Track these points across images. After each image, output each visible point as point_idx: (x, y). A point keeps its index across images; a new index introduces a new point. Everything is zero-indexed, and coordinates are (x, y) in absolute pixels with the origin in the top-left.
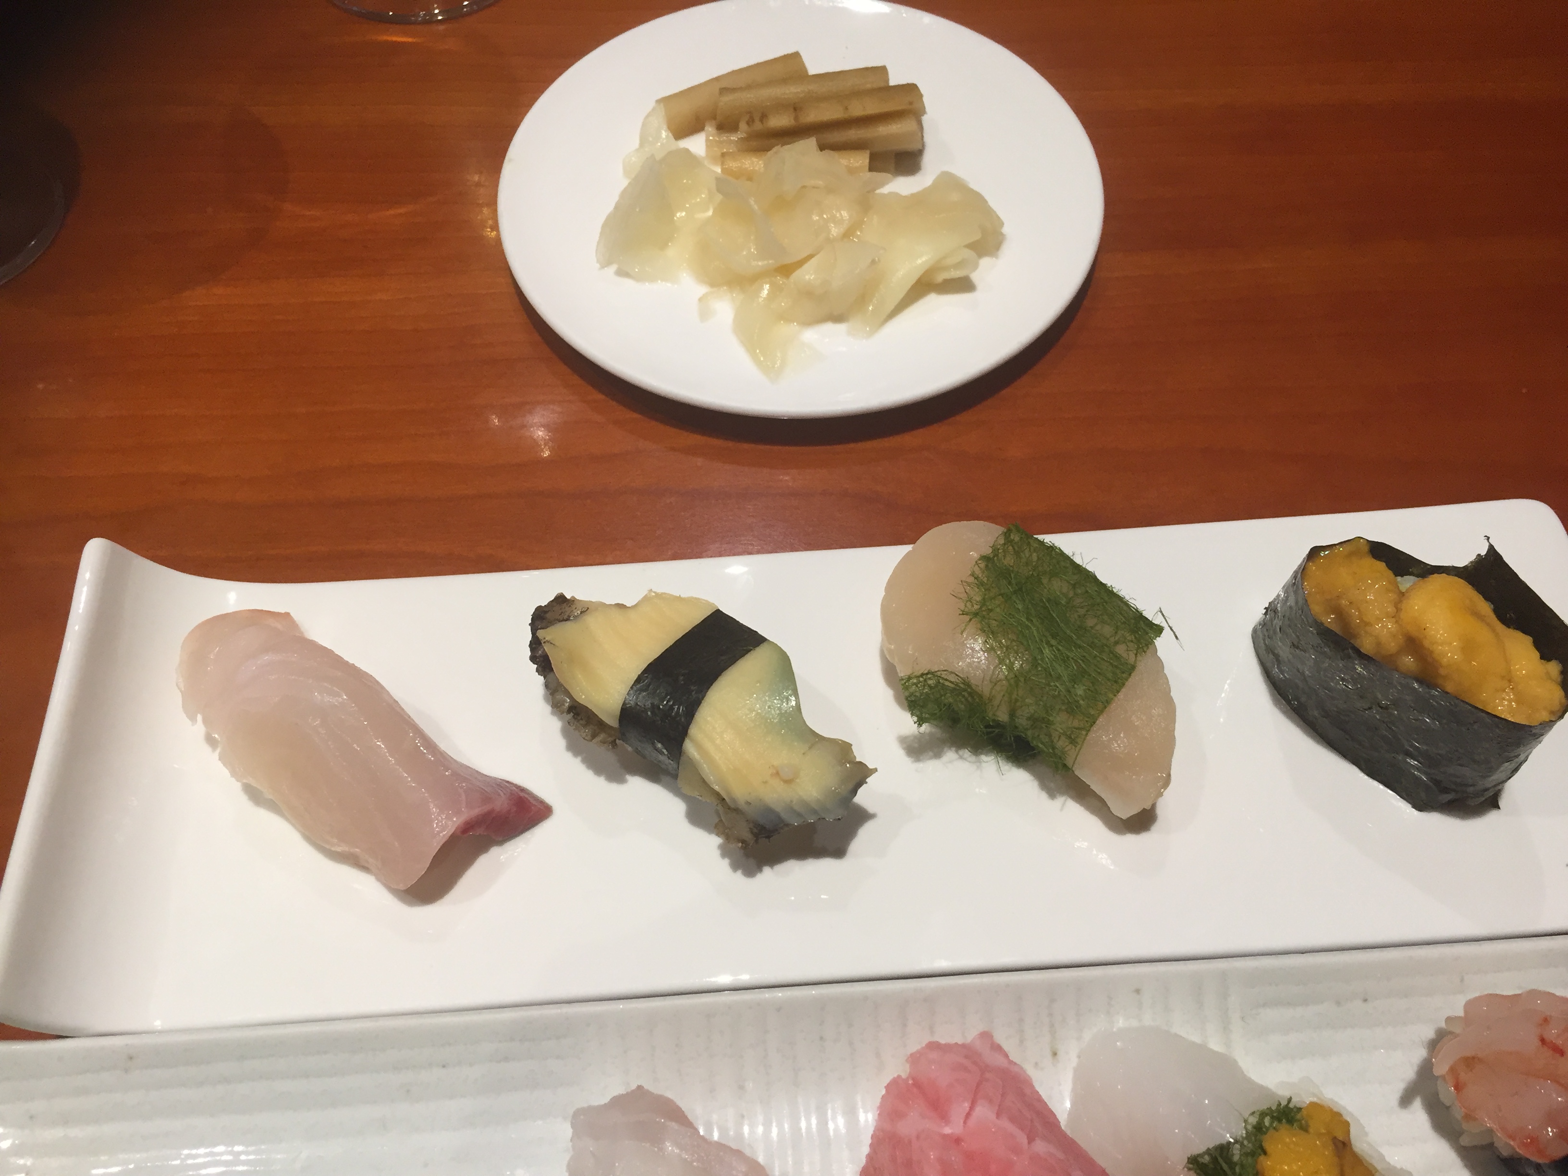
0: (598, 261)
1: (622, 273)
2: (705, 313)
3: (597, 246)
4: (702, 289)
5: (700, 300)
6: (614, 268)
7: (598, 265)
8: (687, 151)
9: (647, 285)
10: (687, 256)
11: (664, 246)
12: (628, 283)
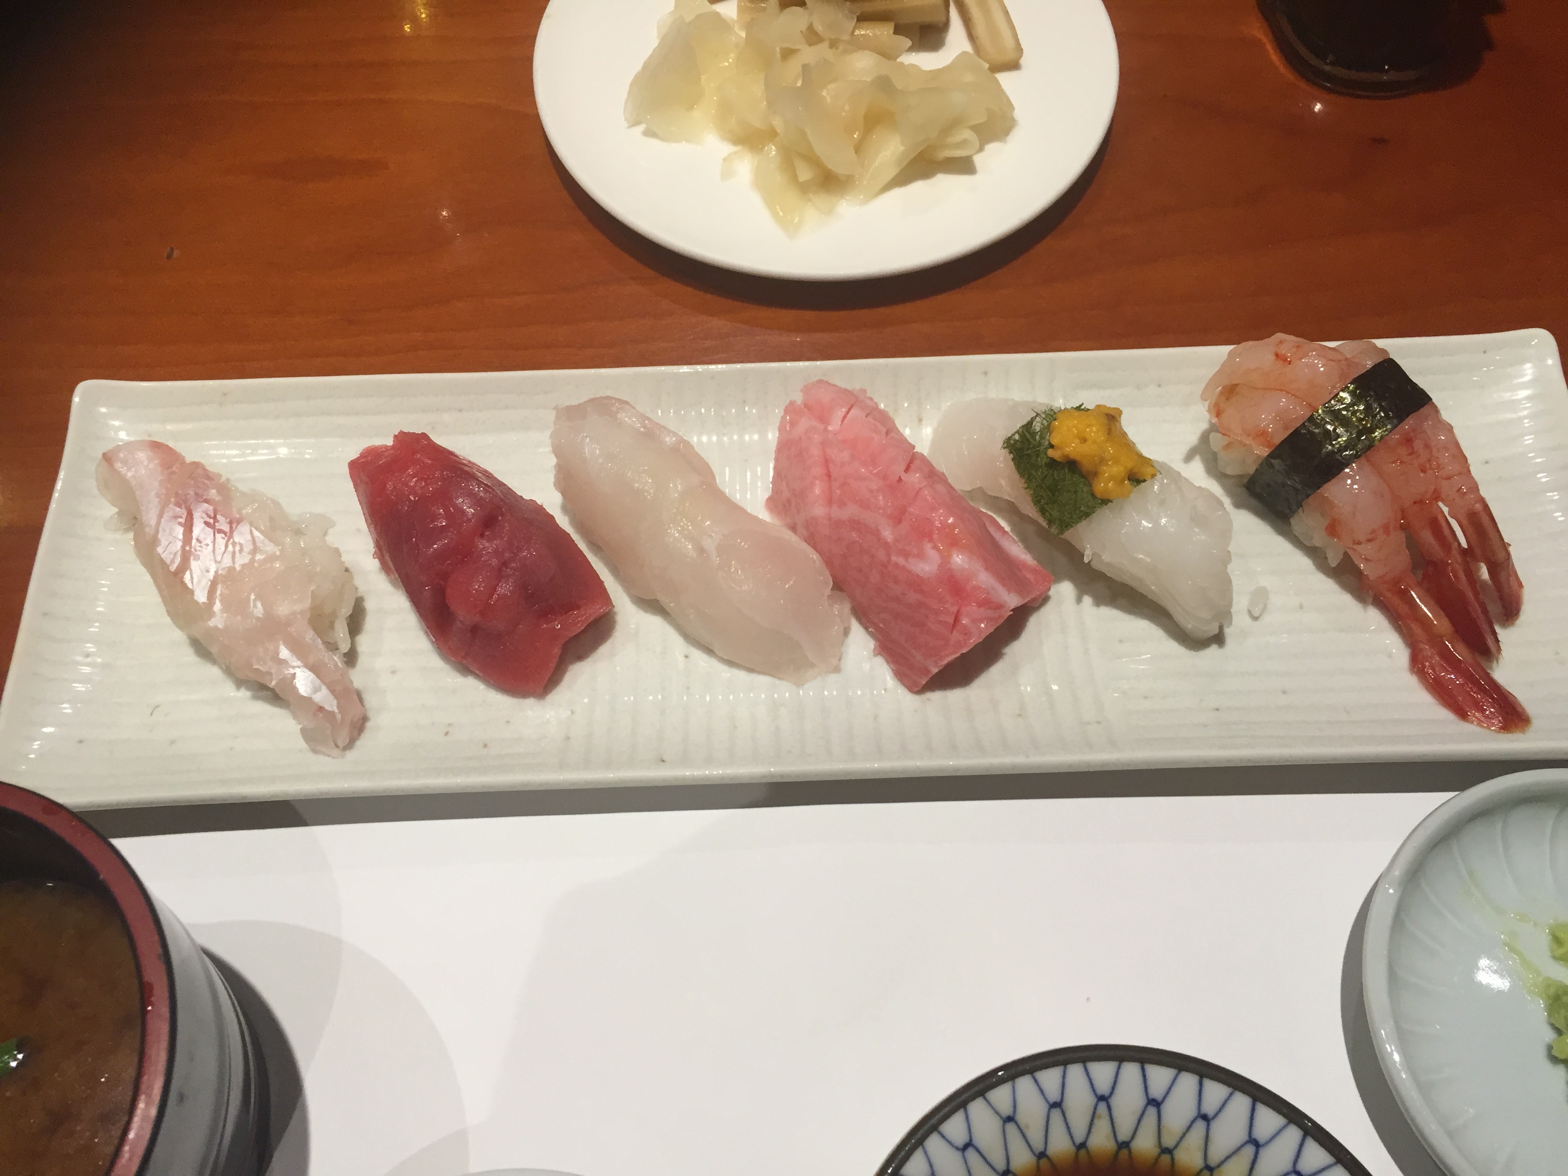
0: (626, 119)
1: (649, 133)
2: (727, 173)
3: (625, 104)
4: (727, 148)
5: (725, 160)
6: (642, 127)
7: (626, 124)
8: (717, 14)
9: (673, 145)
10: (713, 112)
11: (690, 108)
12: (654, 143)
